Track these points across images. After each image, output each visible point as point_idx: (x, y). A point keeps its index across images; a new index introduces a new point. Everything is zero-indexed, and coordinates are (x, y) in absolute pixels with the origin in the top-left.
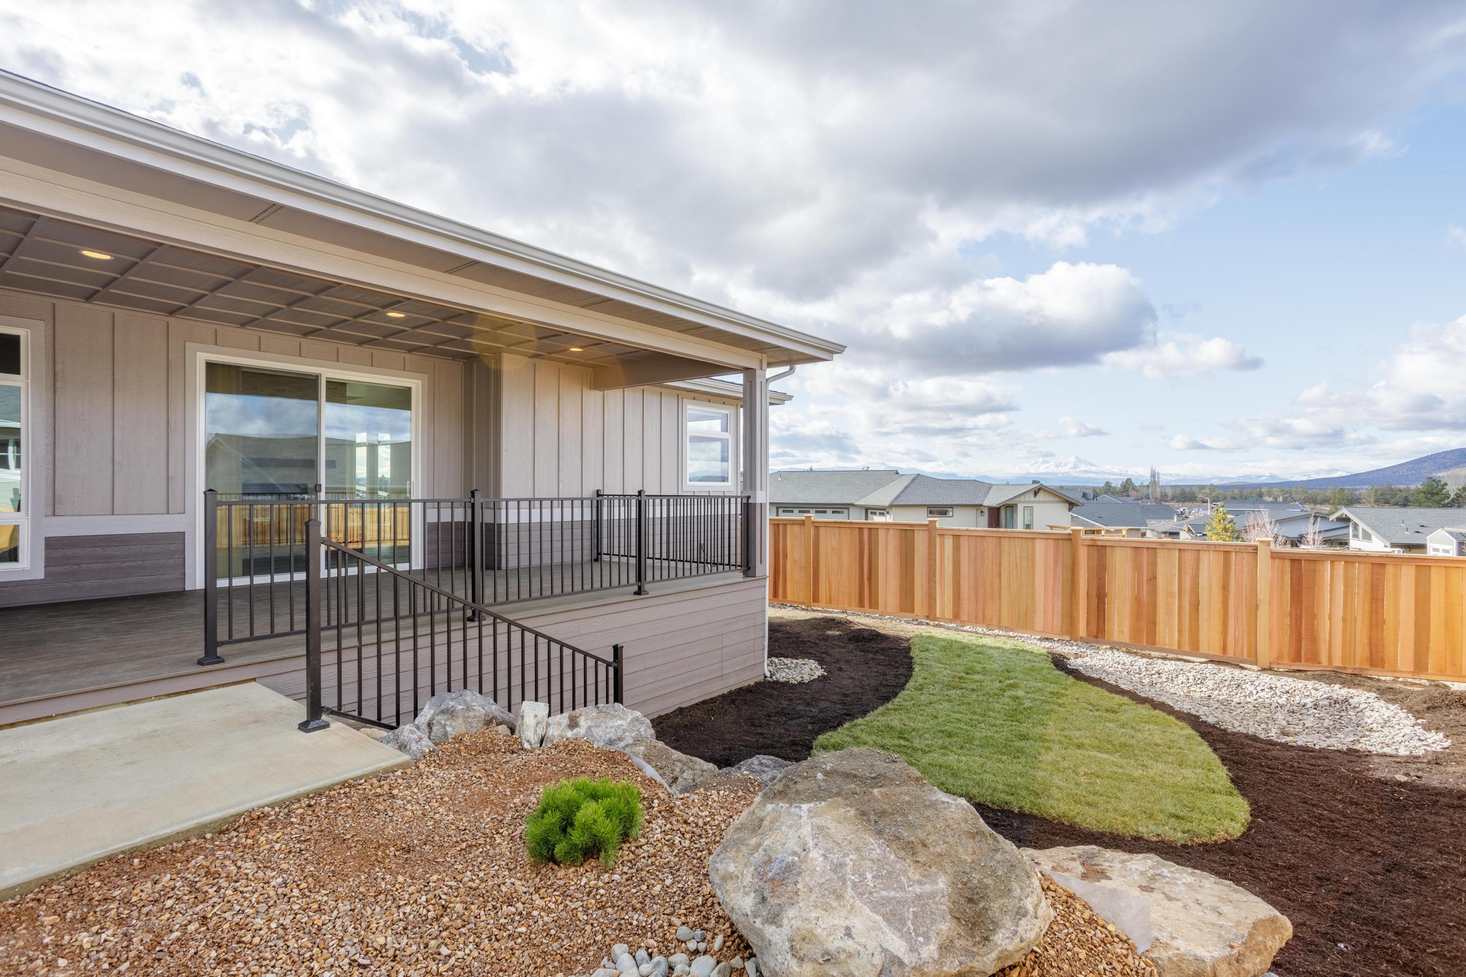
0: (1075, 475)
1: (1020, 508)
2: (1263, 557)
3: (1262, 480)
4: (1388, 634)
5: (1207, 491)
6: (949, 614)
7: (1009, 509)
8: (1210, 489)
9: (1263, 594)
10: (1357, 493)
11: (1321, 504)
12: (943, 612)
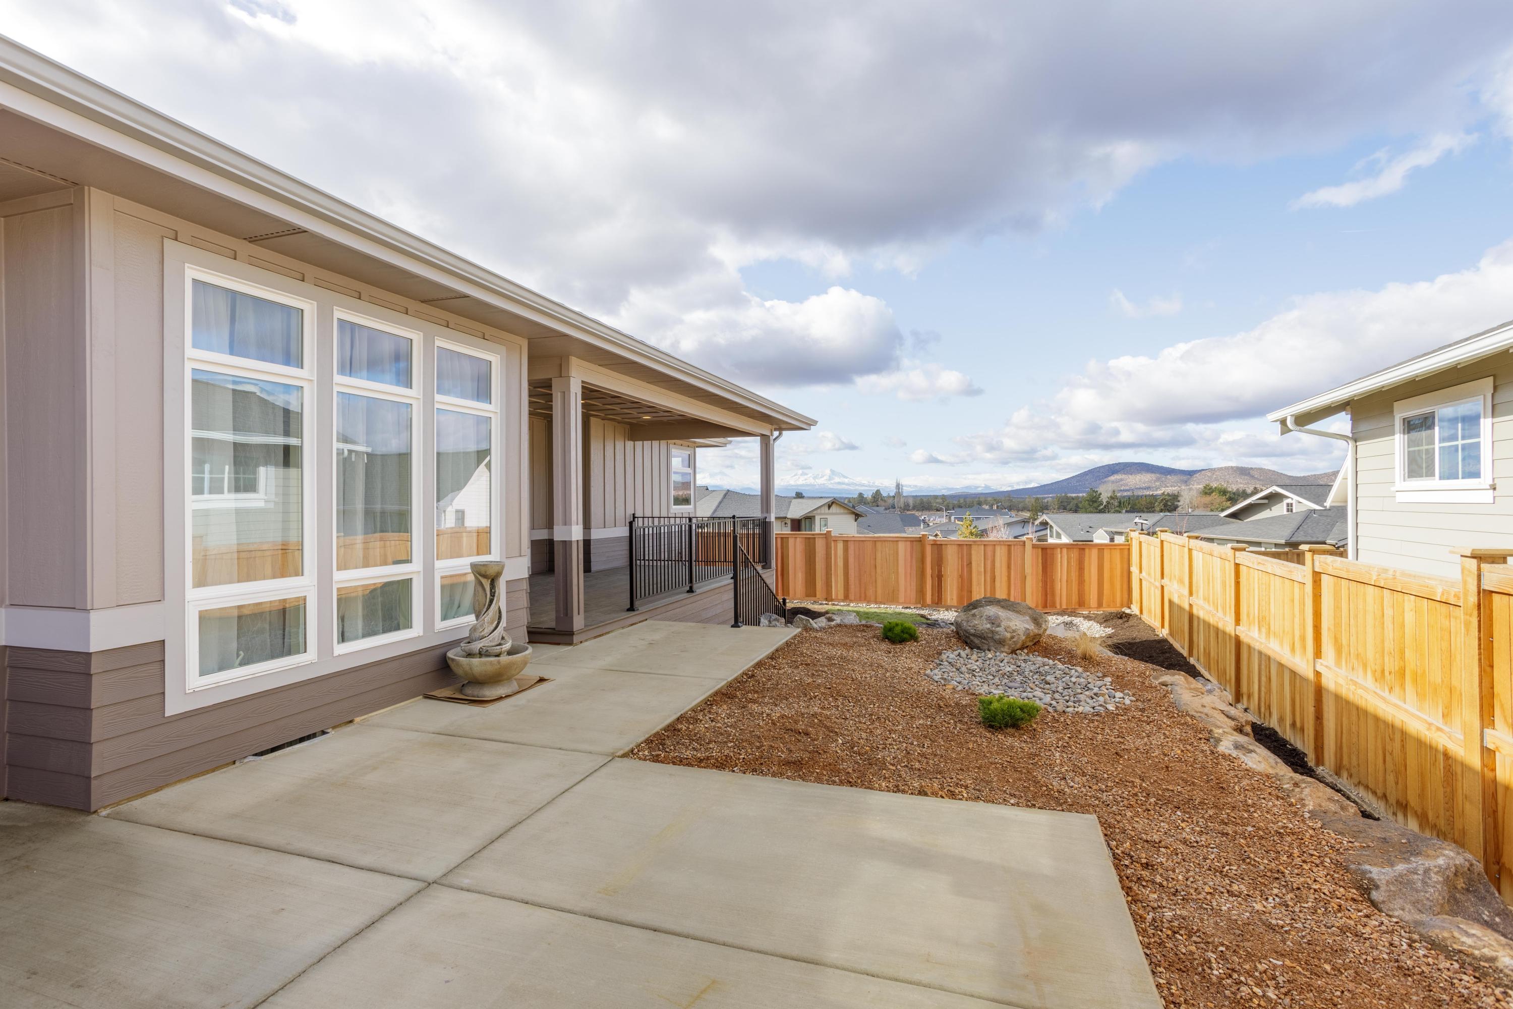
0: (831, 486)
1: (817, 519)
2: (1028, 546)
3: (980, 490)
4: (1086, 588)
5: (939, 500)
6: (841, 595)
7: (807, 521)
8: (942, 499)
9: (1028, 570)
10: (1046, 501)
11: (1022, 511)
12: (837, 595)
